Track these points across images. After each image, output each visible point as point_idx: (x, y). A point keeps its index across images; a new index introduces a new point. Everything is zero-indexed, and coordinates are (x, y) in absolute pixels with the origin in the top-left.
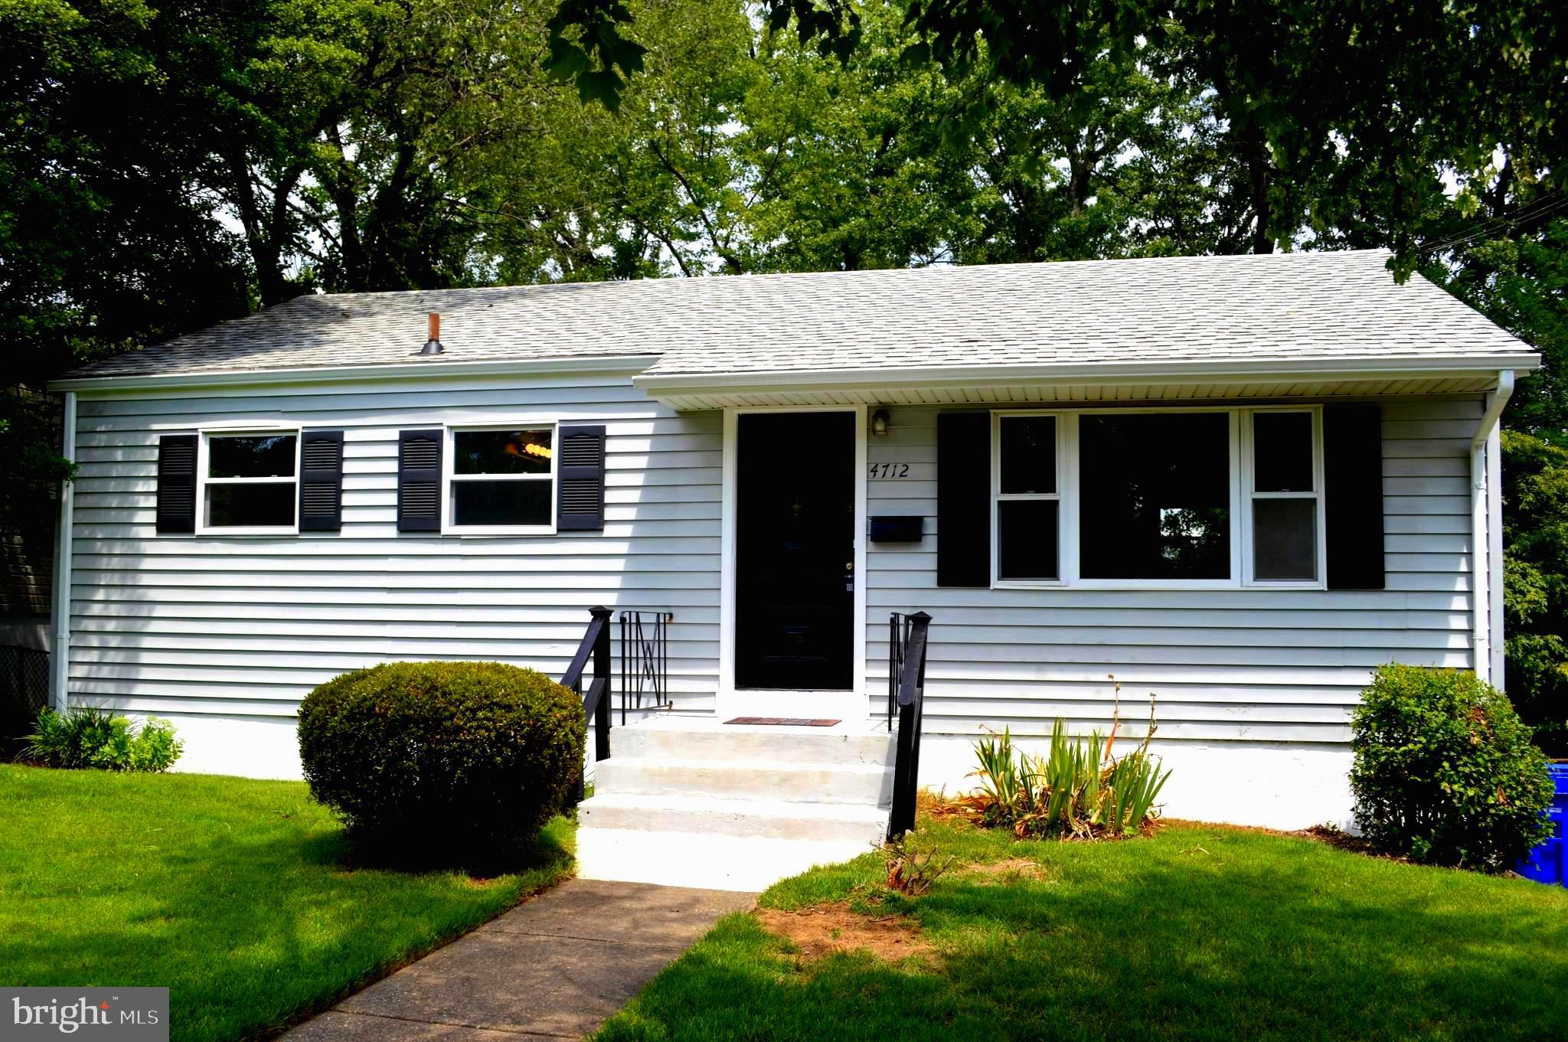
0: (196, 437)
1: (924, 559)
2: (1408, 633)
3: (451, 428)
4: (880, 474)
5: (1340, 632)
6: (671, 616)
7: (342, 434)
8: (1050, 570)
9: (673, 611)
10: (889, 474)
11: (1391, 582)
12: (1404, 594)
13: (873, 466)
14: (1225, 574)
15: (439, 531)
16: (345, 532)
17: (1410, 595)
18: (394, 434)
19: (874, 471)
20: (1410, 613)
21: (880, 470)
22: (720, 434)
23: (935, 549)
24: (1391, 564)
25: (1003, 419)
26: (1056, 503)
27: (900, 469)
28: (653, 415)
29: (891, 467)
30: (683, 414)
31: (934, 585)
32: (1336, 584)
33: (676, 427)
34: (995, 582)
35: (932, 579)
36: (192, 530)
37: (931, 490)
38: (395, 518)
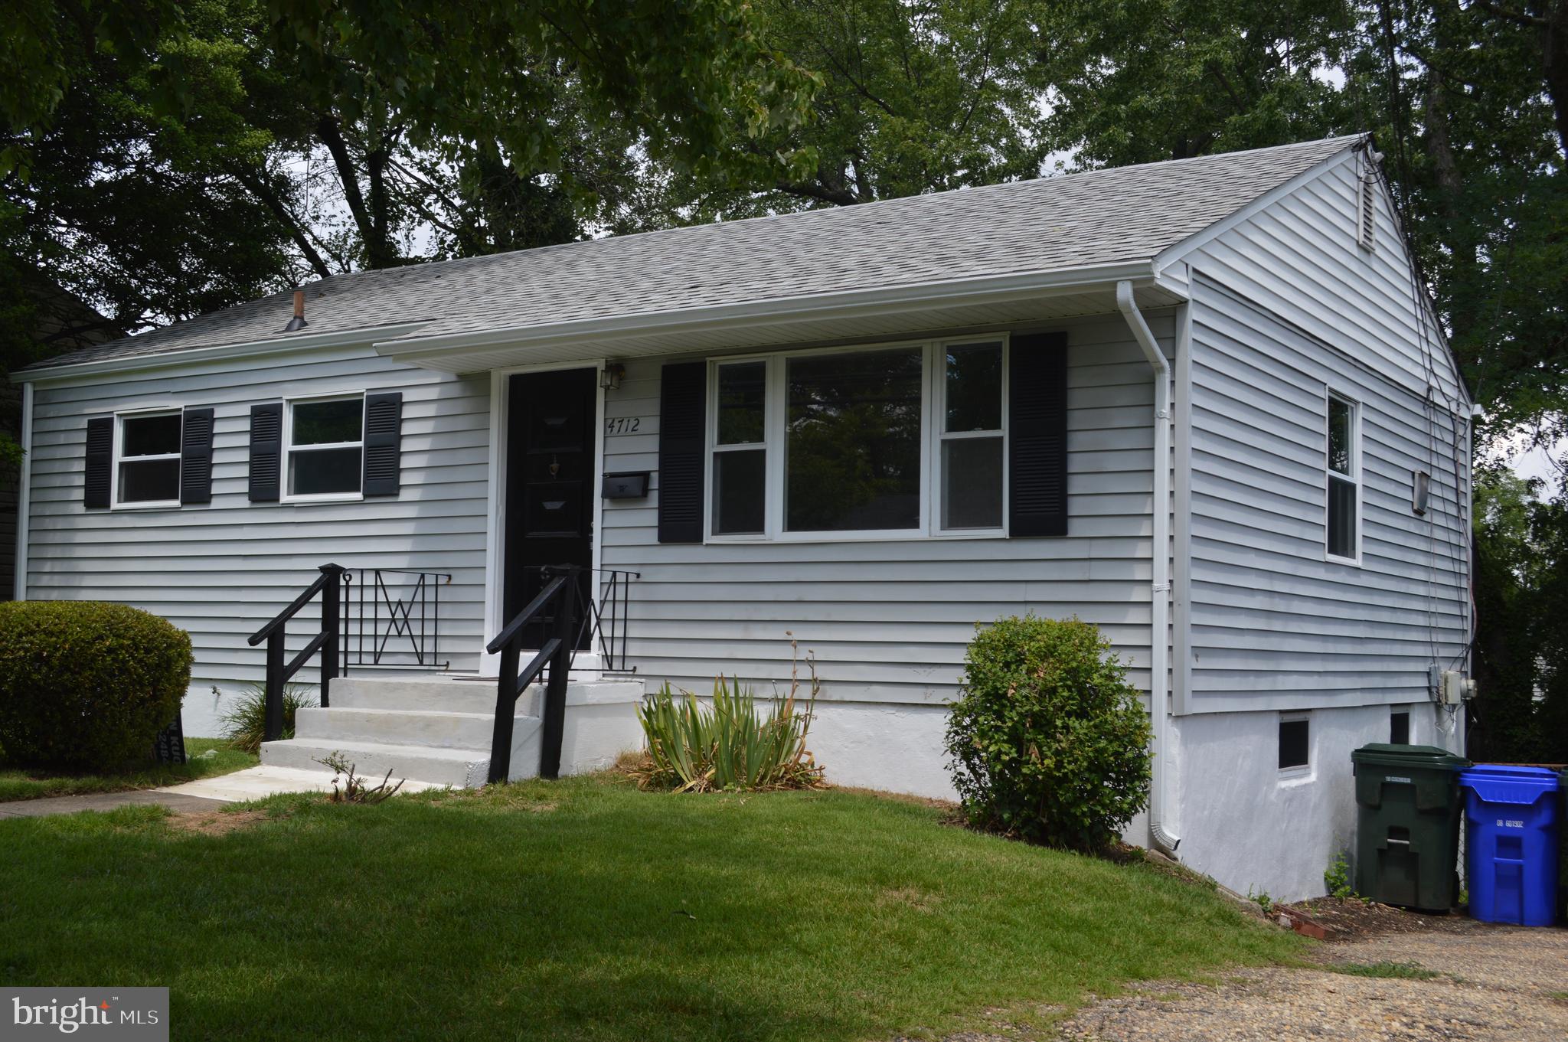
0: (112, 419)
1: (648, 516)
2: (1092, 585)
3: (290, 401)
4: (615, 430)
5: (1023, 586)
6: (450, 577)
7: (212, 411)
8: (756, 524)
9: (451, 572)
10: (623, 430)
11: (1076, 528)
12: (1087, 542)
13: (610, 421)
14: (914, 524)
15: (277, 500)
16: (215, 504)
17: (1094, 542)
18: (246, 410)
19: (612, 427)
20: (1093, 563)
21: (617, 425)
22: (489, 395)
23: (656, 505)
24: (1075, 507)
25: (721, 367)
26: (763, 452)
27: (633, 423)
28: (437, 380)
29: (625, 423)
30: (463, 378)
31: (655, 541)
32: (1018, 532)
33: (455, 391)
34: (708, 537)
35: (653, 537)
36: (108, 506)
37: (653, 444)
38: (246, 489)
